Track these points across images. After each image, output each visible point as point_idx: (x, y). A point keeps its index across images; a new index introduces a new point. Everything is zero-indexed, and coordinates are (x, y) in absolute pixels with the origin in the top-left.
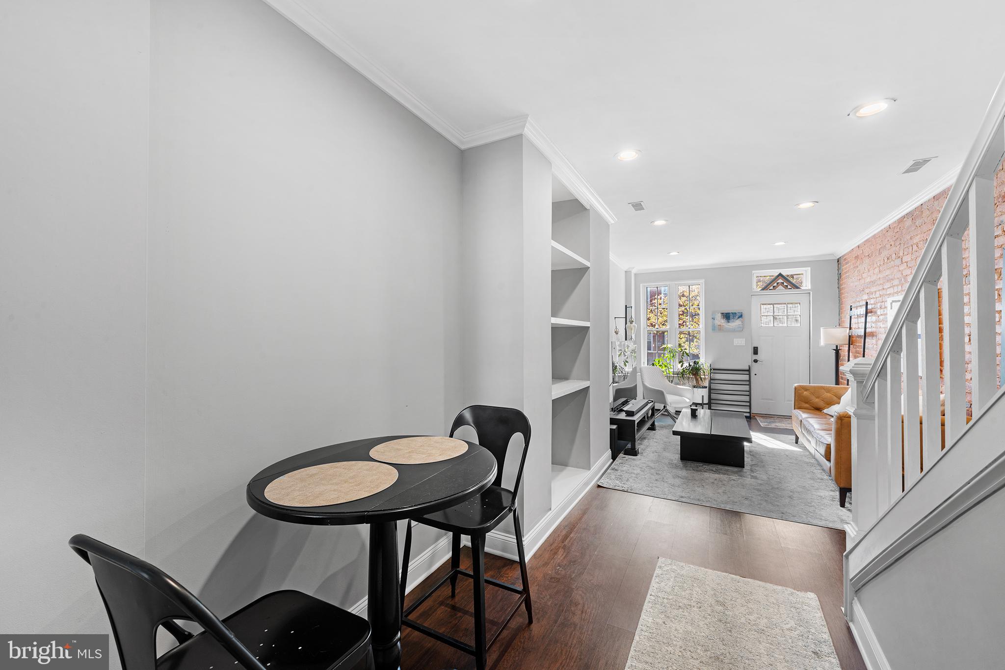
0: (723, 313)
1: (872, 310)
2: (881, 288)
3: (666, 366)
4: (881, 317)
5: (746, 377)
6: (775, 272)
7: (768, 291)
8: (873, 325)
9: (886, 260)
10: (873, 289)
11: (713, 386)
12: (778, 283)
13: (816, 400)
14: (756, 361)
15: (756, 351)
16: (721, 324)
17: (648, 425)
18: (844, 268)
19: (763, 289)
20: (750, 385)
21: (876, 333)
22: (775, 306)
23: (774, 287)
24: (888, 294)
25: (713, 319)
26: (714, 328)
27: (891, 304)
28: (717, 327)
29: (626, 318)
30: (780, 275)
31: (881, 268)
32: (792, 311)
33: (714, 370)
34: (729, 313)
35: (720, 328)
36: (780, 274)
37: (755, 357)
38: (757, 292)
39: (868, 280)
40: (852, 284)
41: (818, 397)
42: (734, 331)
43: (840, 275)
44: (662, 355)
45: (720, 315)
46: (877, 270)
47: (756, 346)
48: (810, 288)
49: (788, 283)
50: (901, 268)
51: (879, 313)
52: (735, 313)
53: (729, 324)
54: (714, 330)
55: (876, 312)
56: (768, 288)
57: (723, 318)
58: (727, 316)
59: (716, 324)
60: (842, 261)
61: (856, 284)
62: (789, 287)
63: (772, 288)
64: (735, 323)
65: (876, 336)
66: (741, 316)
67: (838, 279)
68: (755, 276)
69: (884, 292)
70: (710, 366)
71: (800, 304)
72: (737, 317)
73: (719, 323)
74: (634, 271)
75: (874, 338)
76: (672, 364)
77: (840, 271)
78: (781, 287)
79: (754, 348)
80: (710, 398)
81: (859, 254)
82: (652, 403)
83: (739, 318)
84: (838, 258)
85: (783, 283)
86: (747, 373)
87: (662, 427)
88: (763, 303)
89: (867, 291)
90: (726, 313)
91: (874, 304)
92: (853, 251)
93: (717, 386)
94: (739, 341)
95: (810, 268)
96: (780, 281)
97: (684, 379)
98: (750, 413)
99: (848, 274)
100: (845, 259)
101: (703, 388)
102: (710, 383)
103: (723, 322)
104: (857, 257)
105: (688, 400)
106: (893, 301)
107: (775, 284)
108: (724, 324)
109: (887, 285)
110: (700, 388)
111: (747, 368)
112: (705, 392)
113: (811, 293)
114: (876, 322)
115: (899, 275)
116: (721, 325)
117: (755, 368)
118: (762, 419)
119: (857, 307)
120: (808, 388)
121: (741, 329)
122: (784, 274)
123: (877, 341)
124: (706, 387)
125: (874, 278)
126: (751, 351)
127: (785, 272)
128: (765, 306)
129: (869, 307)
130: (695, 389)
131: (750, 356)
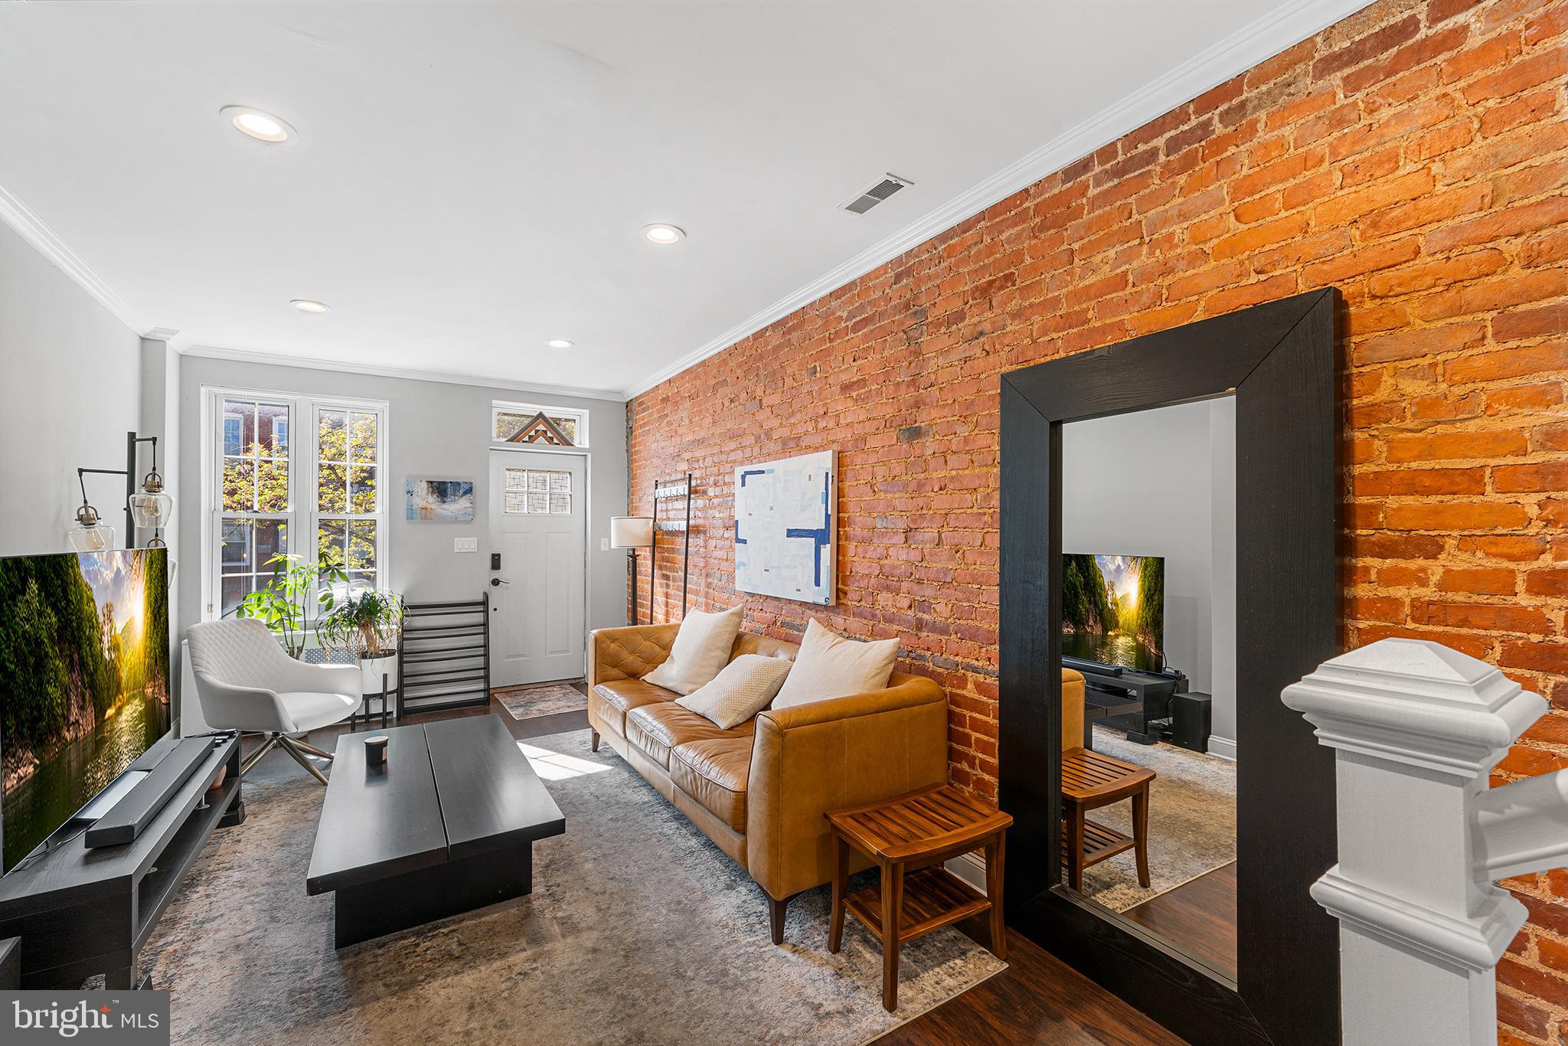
0: (431, 482)
1: (698, 488)
2: (716, 450)
3: (280, 610)
4: (716, 501)
5: (478, 618)
6: (533, 409)
7: (521, 444)
8: (699, 514)
9: (727, 404)
10: (699, 453)
11: (408, 646)
12: (537, 431)
13: (630, 659)
14: (496, 582)
15: (496, 562)
16: (429, 507)
17: (220, 812)
18: (640, 417)
19: (511, 440)
20: (486, 633)
21: (705, 527)
22: (531, 474)
23: (530, 437)
24: (731, 462)
25: (410, 493)
26: (411, 514)
27: (743, 477)
28: (419, 511)
29: (131, 473)
30: (541, 415)
31: (716, 417)
32: (558, 486)
33: (411, 608)
34: (445, 482)
35: (426, 515)
36: (541, 413)
37: (496, 575)
38: (499, 444)
39: (690, 438)
40: (654, 446)
41: (633, 652)
42: (455, 520)
43: (630, 431)
44: (271, 582)
45: (424, 485)
46: (710, 420)
47: (496, 552)
48: (587, 446)
49: (554, 432)
50: (760, 416)
51: (711, 493)
52: (458, 484)
53: (445, 506)
54: (412, 518)
55: (705, 492)
56: (521, 438)
57: (433, 492)
58: (441, 489)
59: (415, 506)
60: (635, 405)
61: (663, 444)
62: (555, 441)
63: (526, 439)
64: (457, 506)
65: (705, 532)
66: (469, 491)
67: (627, 437)
68: (495, 411)
69: (723, 457)
70: (402, 602)
71: (570, 473)
72: (461, 492)
73: (423, 504)
74: (175, 345)
75: (702, 536)
76: (299, 603)
77: (630, 423)
78: (541, 439)
79: (494, 555)
80: (401, 675)
81: (668, 396)
82: (231, 742)
83: (465, 493)
84: (628, 400)
85: (545, 432)
86: (481, 608)
87: (265, 799)
88: (509, 467)
89: (687, 456)
90: (439, 483)
91: (702, 478)
92: (658, 390)
93: (416, 644)
94: (465, 543)
95: (587, 412)
96: (541, 427)
97: (334, 639)
98: (487, 690)
99: (647, 428)
100: (641, 404)
101: (385, 655)
102: (402, 640)
103: (431, 501)
104: (665, 400)
105: (349, 701)
106: (747, 473)
107: (533, 433)
108: (433, 506)
109: (733, 445)
110: (378, 656)
111: (480, 598)
112: (390, 665)
113: (589, 455)
114: (704, 509)
115: (757, 430)
116: (426, 508)
117: (496, 595)
118: (509, 700)
119: (665, 484)
120: (616, 637)
121: (469, 518)
122: (547, 415)
123: (706, 541)
124: (391, 653)
125: (702, 434)
126: (488, 562)
127: (550, 412)
128: (512, 473)
129: (693, 483)
130: (366, 662)
131: (487, 574)
